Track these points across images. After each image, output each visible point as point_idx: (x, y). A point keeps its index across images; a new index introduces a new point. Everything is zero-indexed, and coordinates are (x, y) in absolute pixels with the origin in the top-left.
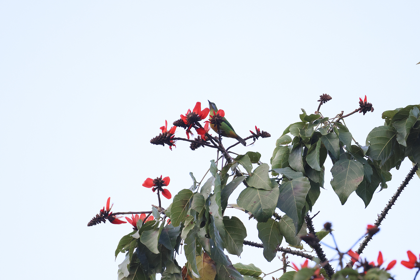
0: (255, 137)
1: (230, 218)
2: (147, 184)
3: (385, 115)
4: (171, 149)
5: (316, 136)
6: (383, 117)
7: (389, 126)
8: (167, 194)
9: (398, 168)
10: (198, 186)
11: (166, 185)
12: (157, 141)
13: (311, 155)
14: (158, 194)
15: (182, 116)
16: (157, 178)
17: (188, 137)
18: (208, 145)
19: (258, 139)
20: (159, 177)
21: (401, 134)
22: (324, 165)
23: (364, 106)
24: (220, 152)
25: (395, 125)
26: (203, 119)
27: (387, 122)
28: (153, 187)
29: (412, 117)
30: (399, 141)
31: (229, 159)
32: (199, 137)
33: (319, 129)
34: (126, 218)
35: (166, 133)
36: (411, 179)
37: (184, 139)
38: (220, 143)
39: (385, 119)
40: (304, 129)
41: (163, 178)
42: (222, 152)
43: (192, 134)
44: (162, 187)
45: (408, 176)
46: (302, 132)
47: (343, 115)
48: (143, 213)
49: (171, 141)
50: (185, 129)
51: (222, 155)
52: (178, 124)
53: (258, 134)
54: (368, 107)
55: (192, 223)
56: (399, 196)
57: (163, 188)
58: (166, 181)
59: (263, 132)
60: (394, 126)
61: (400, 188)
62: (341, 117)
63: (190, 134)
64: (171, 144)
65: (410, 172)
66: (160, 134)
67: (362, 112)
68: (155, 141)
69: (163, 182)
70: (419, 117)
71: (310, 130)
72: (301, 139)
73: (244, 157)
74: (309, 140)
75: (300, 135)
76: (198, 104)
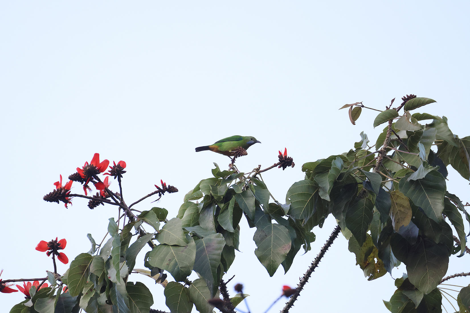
0: (161, 193)
1: (135, 284)
2: (41, 247)
4: (66, 207)
5: (230, 193)
6: (303, 170)
7: (309, 180)
8: (63, 258)
9: (321, 226)
10: (98, 249)
11: (62, 248)
12: (51, 198)
13: (224, 214)
14: (53, 258)
15: (78, 169)
16: (52, 240)
17: (86, 193)
18: (109, 202)
19: (164, 195)
20: (54, 240)
21: (324, 188)
22: (240, 224)
23: (284, 161)
24: (122, 210)
25: (317, 179)
26: (102, 171)
27: (308, 175)
28: (48, 250)
29: (336, 169)
30: (322, 196)
31: (131, 218)
32: (97, 194)
33: (232, 186)
34: (17, 286)
35: (61, 189)
36: (336, 238)
37: (81, 196)
38: (122, 199)
39: (305, 172)
41: (58, 240)
42: (124, 209)
43: (90, 189)
44: (58, 251)
45: (332, 235)
46: (214, 190)
47: (260, 170)
48: (36, 280)
49: (66, 198)
50: (82, 183)
51: (124, 213)
52: (74, 178)
53: (164, 189)
54: (288, 162)
55: (91, 290)
56: (323, 257)
57: (59, 251)
58: (62, 244)
59: (169, 186)
61: (323, 248)
63: (87, 190)
64: (67, 202)
65: (335, 230)
66: (55, 190)
67: (282, 167)
68: (49, 198)
69: (58, 244)
70: (343, 168)
71: (223, 186)
72: (212, 197)
73: (149, 213)
74: (221, 198)
75: (212, 193)
76: (97, 156)
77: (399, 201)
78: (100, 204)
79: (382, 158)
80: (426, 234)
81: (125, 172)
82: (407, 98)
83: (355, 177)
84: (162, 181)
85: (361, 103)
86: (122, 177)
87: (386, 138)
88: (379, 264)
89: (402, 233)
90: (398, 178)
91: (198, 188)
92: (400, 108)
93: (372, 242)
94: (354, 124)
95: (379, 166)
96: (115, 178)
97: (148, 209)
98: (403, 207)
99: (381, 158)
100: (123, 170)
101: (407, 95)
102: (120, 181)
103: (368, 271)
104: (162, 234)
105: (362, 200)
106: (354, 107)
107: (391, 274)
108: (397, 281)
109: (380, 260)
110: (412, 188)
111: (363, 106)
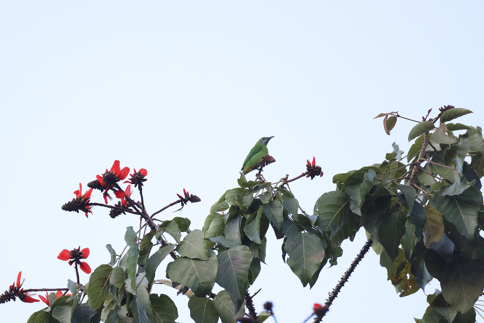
0: (183, 202)
1: (159, 296)
2: (63, 256)
3: (336, 179)
4: (87, 216)
5: (256, 203)
6: (334, 181)
7: (341, 191)
8: (86, 268)
9: (352, 240)
10: (118, 260)
11: (85, 257)
12: (70, 207)
13: (250, 225)
14: (76, 268)
15: (98, 176)
16: (75, 249)
17: (106, 202)
18: (131, 211)
19: (186, 204)
20: (77, 248)
21: (355, 201)
22: (266, 235)
23: (312, 170)
24: (143, 219)
25: (349, 190)
26: (122, 179)
27: (339, 187)
28: (70, 259)
29: (368, 182)
30: (353, 209)
31: (153, 228)
32: (119, 202)
33: (259, 196)
34: (40, 296)
35: (81, 198)
36: (367, 252)
37: (101, 205)
38: (143, 208)
39: (336, 184)
40: (243, 195)
41: (81, 249)
42: (146, 219)
43: (110, 198)
44: (80, 260)
45: (363, 248)
46: (240, 200)
47: (288, 179)
48: (59, 290)
49: (86, 207)
50: (102, 191)
51: (146, 222)
52: (93, 185)
53: (187, 198)
54: (316, 171)
55: (112, 303)
56: (353, 271)
57: (82, 260)
58: (85, 253)
59: (192, 195)
60: (347, 191)
61: (354, 262)
62: (285, 181)
63: (108, 198)
64: (87, 211)
65: (366, 243)
66: (74, 199)
67: (310, 177)
68: (68, 207)
69: (81, 253)
70: (376, 180)
71: (249, 197)
72: (238, 208)
73: (171, 223)
74: (247, 209)
75: (237, 204)
76: (117, 163)
77: (432, 216)
78: (122, 213)
79: (417, 171)
80: (462, 250)
81: (146, 180)
82: (444, 108)
83: (388, 189)
84: (184, 190)
85: (397, 113)
86: (143, 186)
87: (422, 150)
88: (412, 280)
89: (436, 249)
90: (432, 192)
91: (223, 199)
92: (437, 119)
93: (404, 258)
94: (389, 134)
95: (413, 178)
96: (135, 186)
97: (170, 219)
98: (436, 222)
99: (415, 170)
100: (144, 178)
101: (445, 106)
102: (140, 189)
103: (400, 287)
104: (183, 246)
105: (394, 214)
106: (389, 116)
107: (424, 290)
108: (429, 298)
109: (413, 276)
110: (446, 203)
111: (398, 116)
